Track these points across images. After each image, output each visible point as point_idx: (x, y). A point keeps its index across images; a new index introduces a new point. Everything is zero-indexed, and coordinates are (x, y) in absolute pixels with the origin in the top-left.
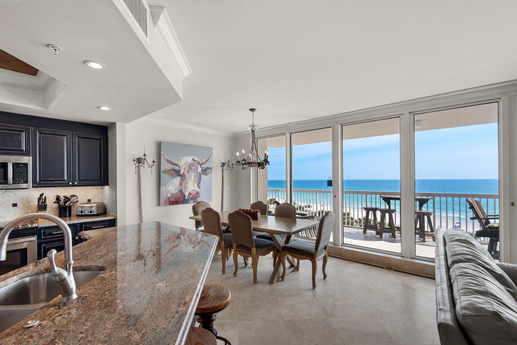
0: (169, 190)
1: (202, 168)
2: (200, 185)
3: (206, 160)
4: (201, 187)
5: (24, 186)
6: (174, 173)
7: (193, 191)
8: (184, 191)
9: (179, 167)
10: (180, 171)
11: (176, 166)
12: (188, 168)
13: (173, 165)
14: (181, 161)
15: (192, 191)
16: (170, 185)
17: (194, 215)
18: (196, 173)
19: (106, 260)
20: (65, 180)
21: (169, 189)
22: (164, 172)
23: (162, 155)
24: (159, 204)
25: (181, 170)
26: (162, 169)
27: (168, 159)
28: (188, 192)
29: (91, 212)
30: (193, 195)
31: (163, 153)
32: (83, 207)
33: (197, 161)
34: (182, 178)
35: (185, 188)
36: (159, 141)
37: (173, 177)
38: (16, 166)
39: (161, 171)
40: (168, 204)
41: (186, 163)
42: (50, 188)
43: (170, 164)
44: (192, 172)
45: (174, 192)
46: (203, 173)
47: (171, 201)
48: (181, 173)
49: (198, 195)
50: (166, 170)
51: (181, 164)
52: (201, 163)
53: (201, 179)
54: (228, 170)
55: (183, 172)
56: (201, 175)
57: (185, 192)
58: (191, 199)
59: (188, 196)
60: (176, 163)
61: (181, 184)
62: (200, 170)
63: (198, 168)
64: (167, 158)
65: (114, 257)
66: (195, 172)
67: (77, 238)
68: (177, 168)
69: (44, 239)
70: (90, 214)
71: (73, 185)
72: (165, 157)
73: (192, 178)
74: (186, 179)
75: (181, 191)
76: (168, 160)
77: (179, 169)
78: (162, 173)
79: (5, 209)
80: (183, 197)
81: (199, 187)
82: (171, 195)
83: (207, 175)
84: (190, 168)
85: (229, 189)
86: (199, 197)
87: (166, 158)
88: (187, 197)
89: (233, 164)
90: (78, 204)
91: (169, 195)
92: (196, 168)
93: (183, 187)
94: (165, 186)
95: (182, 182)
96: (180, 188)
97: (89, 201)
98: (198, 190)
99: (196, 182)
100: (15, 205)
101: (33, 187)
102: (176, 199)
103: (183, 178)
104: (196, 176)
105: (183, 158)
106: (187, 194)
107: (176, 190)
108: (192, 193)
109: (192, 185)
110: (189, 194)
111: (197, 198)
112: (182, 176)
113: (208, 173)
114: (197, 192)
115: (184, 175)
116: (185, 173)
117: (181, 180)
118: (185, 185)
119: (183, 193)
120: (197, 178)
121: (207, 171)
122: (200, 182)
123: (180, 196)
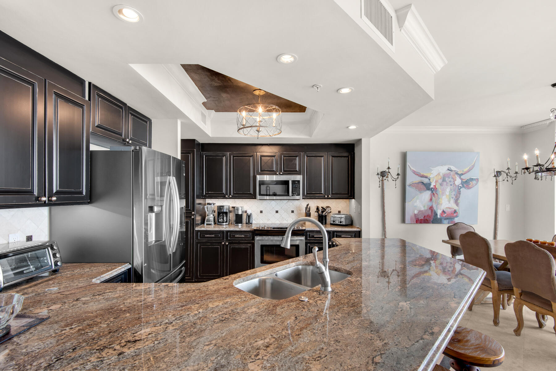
0: (415, 206)
1: (462, 179)
2: (459, 201)
3: (468, 168)
4: (460, 204)
5: (297, 197)
6: (422, 186)
7: (448, 209)
8: (435, 208)
9: (429, 179)
10: (430, 184)
11: (424, 178)
12: (441, 180)
13: (421, 177)
14: (432, 172)
15: (446, 209)
16: (418, 201)
17: (450, 239)
18: (452, 186)
19: (352, 266)
20: (322, 194)
21: (415, 204)
22: (410, 185)
23: (407, 166)
24: (403, 221)
25: (431, 183)
26: (408, 182)
28: (441, 210)
29: (341, 222)
30: (448, 213)
31: (409, 164)
32: (335, 217)
33: (455, 171)
34: (432, 192)
35: (437, 205)
36: (405, 151)
37: (420, 190)
38: (294, 182)
40: (415, 222)
41: (439, 174)
42: (313, 200)
43: (417, 176)
44: (447, 185)
45: (423, 209)
46: (463, 186)
47: (418, 219)
48: (432, 186)
49: (455, 215)
50: (413, 183)
51: (431, 176)
52: (460, 173)
53: (460, 194)
54: (507, 181)
55: (435, 185)
56: (460, 189)
57: (437, 210)
58: (445, 218)
59: (441, 214)
60: (425, 175)
61: (431, 200)
62: (458, 182)
63: (456, 180)
64: (414, 170)
65: (359, 265)
66: (451, 185)
67: (331, 243)
68: (426, 181)
69: (309, 240)
70: (340, 223)
71: (328, 198)
72: (411, 169)
73: (446, 193)
74: (438, 194)
75: (431, 208)
76: (414, 172)
77: (429, 182)
78: (407, 188)
79: (288, 214)
80: (434, 215)
81: (457, 203)
82: (418, 212)
83: (469, 188)
84: (444, 180)
85: (508, 208)
86: (457, 216)
87: (413, 170)
88: (440, 216)
89: (516, 173)
90: (331, 214)
91: (416, 212)
92: (452, 180)
93: (435, 204)
94: (412, 201)
95: (433, 198)
96: (430, 204)
97: (339, 212)
98: (455, 207)
99: (453, 198)
100: (293, 212)
101: (303, 198)
102: (425, 216)
103: (434, 192)
104: (453, 190)
105: (435, 168)
106: (439, 212)
107: (424, 207)
108: (446, 211)
109: (448, 201)
110: (442, 212)
111: (454, 218)
112: (432, 190)
113: (471, 186)
114: (455, 210)
115: (435, 189)
116: (436, 187)
117: (431, 195)
118: (437, 201)
119: (435, 211)
120: (454, 193)
121: (470, 184)
122: (459, 197)
123: (430, 214)
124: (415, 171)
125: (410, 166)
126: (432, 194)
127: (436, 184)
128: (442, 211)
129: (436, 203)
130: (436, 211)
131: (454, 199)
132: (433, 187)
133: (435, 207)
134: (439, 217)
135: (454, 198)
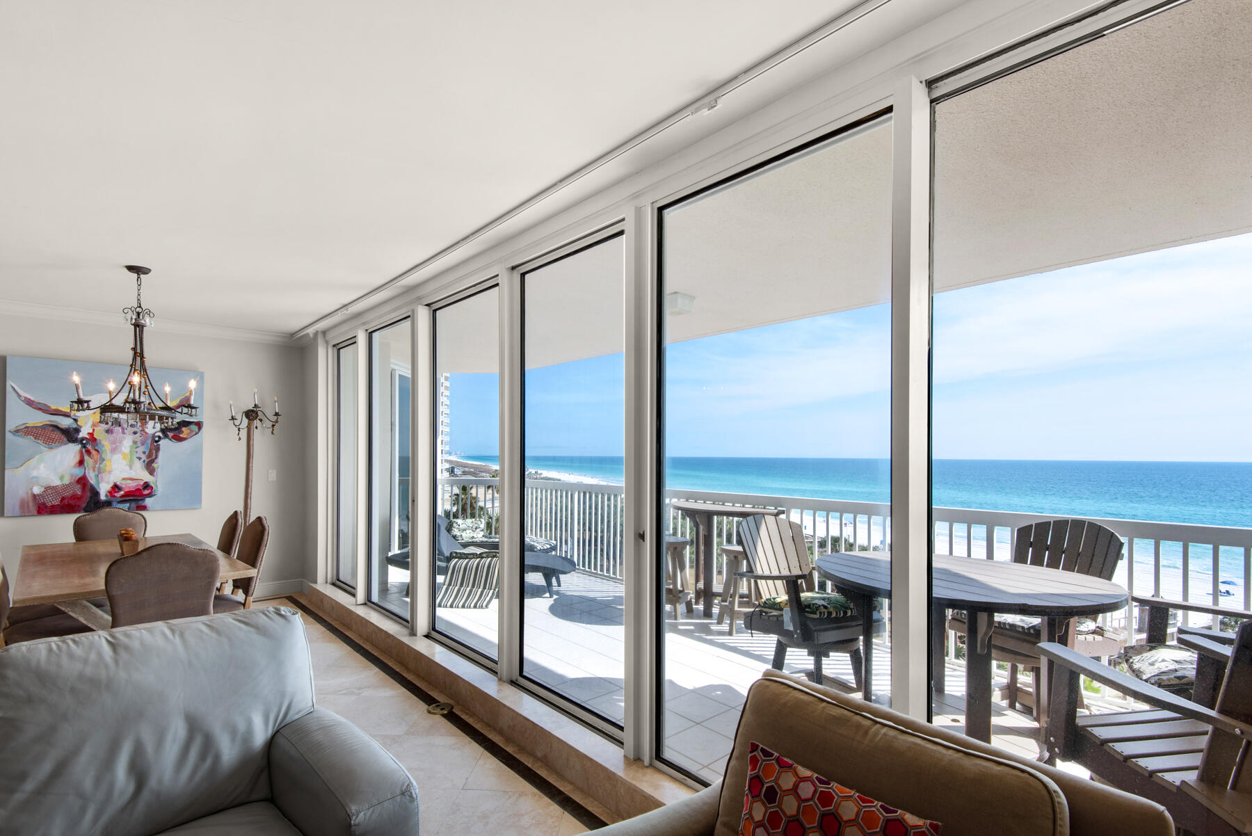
0: (35, 477)
2: (155, 465)
4: (159, 472)
6: (57, 435)
7: (129, 481)
8: (92, 481)
9: (76, 420)
10: (77, 430)
11: (61, 418)
13: (51, 414)
15: (124, 482)
16: (42, 466)
18: (138, 435)
21: (35, 473)
22: (17, 432)
23: (9, 389)
25: (81, 427)
26: (11, 424)
27: (32, 398)
28: (108, 483)
30: (127, 490)
31: (12, 383)
34: (84, 446)
35: (99, 473)
37: (50, 442)
39: (7, 429)
40: (36, 513)
43: (40, 412)
44: (123, 433)
45: (56, 482)
46: (166, 436)
47: (44, 504)
48: (84, 433)
49: (146, 492)
50: (26, 428)
51: (80, 413)
53: (158, 449)
55: (91, 431)
56: (157, 442)
57: (98, 483)
58: (116, 499)
59: (110, 492)
60: (64, 409)
61: (81, 463)
64: (29, 397)
66: (135, 433)
68: (65, 423)
72: (19, 396)
73: (123, 449)
74: (100, 450)
75: (82, 481)
76: (30, 403)
77: (75, 426)
80: (89, 494)
82: (43, 490)
86: (150, 495)
87: (26, 398)
88: (106, 496)
89: (277, 414)
91: (37, 490)
93: (91, 471)
94: (22, 468)
95: (86, 457)
96: (79, 472)
98: (145, 477)
99: (140, 459)
102: (63, 499)
103: (89, 447)
104: (139, 443)
106: (104, 490)
107: (62, 478)
108: (124, 486)
109: (127, 465)
110: (112, 488)
111: (143, 500)
112: (84, 442)
113: (185, 436)
114: (146, 483)
115: (92, 439)
116: (95, 436)
117: (81, 453)
118: (97, 466)
119: (92, 486)
120: (141, 449)
121: (183, 432)
122: (156, 458)
123: (79, 493)
124: (33, 401)
125: (15, 386)
126: (84, 450)
127: (94, 430)
128: (111, 485)
129: (94, 470)
130: (96, 487)
131: (144, 461)
132: (87, 437)
133: (93, 477)
134: (103, 497)
135: (142, 460)
